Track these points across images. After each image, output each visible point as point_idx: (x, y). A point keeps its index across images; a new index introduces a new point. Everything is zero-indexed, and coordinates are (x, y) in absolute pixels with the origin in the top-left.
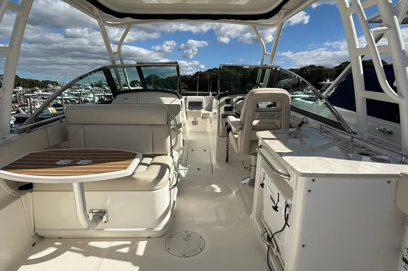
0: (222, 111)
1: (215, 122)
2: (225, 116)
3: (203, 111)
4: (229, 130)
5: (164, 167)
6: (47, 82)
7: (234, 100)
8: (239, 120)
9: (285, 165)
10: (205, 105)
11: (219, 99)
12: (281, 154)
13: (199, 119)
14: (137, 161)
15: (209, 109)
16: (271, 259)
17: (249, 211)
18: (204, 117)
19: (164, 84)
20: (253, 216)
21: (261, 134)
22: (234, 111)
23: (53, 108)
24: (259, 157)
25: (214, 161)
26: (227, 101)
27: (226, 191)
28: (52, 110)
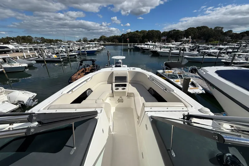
6: (57, 40)
19: (108, 40)
23: (55, 55)
28: (54, 56)
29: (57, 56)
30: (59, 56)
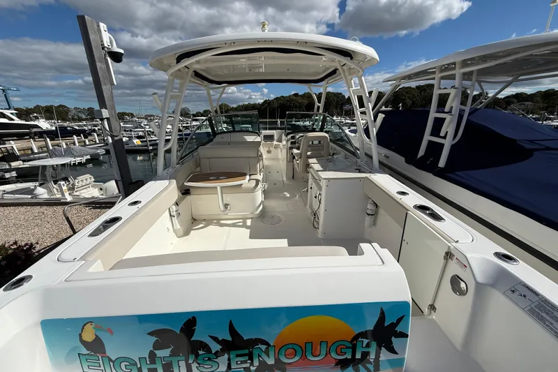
0: (289, 145)
1: (284, 151)
2: (291, 148)
3: (275, 143)
4: (294, 157)
5: (258, 181)
6: (123, 114)
7: (297, 137)
8: (299, 152)
9: (319, 176)
10: (276, 138)
11: (287, 136)
12: (318, 171)
13: (272, 149)
14: (248, 177)
15: (280, 140)
16: (315, 223)
17: (306, 205)
18: (276, 147)
20: (308, 206)
21: (311, 161)
22: (297, 145)
23: (138, 140)
24: (310, 175)
25: (285, 179)
26: (293, 138)
27: (293, 196)
28: (137, 142)
29: (141, 142)
30: (146, 141)
